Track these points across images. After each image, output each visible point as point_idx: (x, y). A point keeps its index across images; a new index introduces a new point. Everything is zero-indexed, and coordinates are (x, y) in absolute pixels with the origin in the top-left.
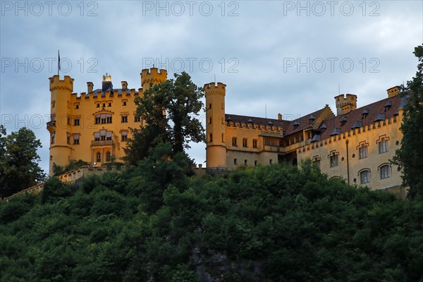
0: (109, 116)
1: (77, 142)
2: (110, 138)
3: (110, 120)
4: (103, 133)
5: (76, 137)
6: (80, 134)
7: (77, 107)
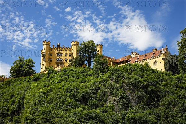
0: (61, 54)
1: (51, 61)
2: (62, 61)
3: (61, 55)
4: (59, 59)
5: (51, 60)
6: (52, 59)
7: (51, 51)
